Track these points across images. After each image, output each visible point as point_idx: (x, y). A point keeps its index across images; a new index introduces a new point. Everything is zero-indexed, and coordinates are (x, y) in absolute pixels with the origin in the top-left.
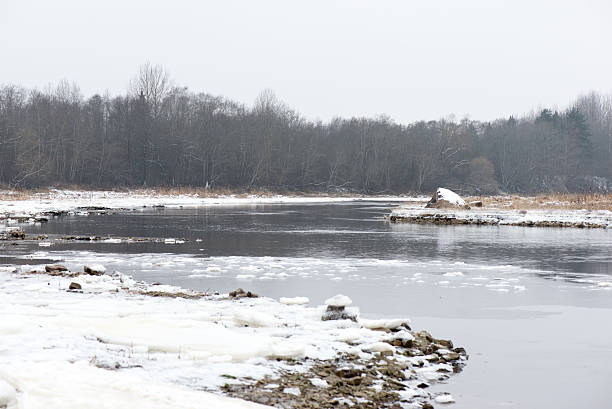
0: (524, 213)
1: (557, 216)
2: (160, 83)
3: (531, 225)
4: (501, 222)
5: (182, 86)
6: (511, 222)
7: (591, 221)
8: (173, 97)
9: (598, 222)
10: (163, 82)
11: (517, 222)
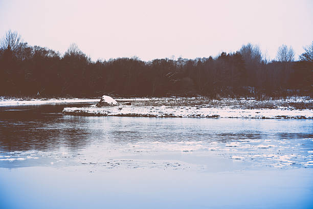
0: (120, 109)
1: (137, 111)
2: (16, 40)
3: (122, 115)
4: (109, 114)
5: (24, 42)
6: (113, 114)
7: (151, 114)
8: (20, 48)
9: (155, 114)
10: (18, 40)
11: (116, 114)
